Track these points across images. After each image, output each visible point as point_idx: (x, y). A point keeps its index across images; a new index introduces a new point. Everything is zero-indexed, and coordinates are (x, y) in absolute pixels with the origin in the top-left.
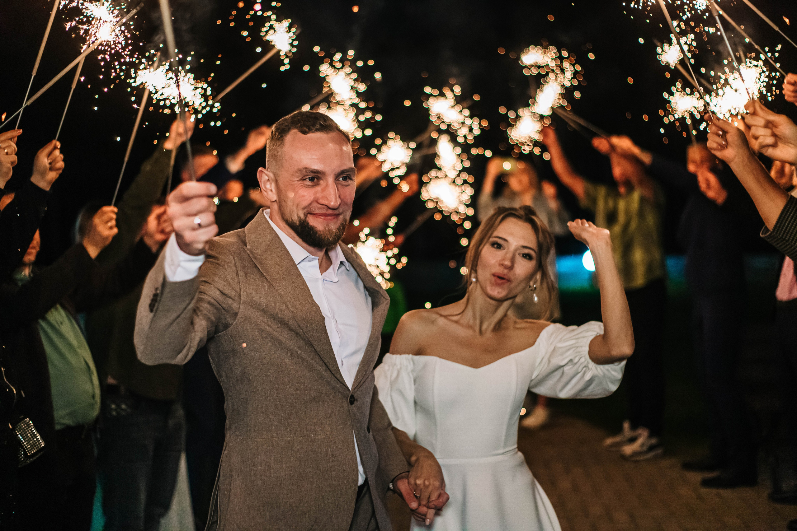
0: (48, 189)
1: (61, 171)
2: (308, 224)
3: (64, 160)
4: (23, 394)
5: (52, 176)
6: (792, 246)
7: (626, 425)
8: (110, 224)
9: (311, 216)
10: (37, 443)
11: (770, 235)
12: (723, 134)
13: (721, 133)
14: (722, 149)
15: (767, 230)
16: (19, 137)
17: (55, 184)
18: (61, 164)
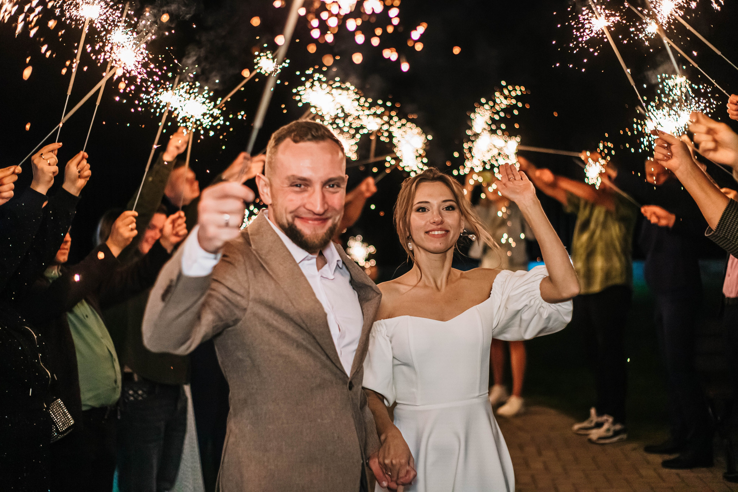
0: (77, 195)
1: (88, 179)
2: (296, 227)
3: (90, 169)
4: (55, 377)
5: (81, 183)
6: (733, 244)
7: (593, 411)
8: (130, 226)
9: (299, 219)
10: (68, 421)
11: (713, 234)
12: (668, 146)
13: (666, 145)
14: (668, 159)
15: (711, 230)
16: (59, 150)
17: (84, 191)
18: (88, 173)
